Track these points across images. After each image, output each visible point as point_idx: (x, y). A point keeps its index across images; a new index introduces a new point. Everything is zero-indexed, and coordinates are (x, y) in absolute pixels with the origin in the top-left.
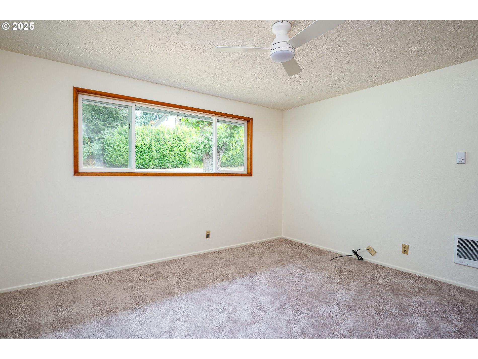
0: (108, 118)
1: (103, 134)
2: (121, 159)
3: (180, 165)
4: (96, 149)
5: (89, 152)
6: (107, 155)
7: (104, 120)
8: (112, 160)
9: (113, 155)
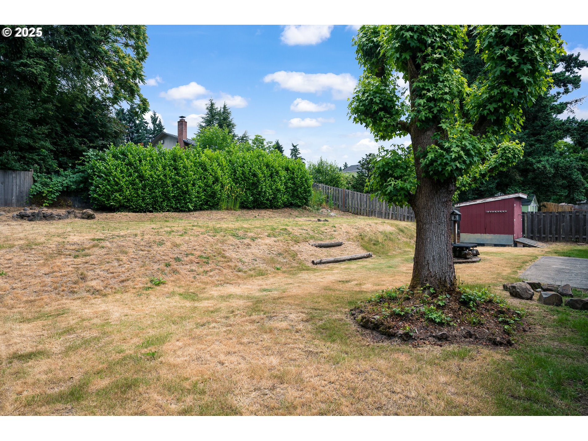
0: (88, 133)
1: (87, 156)
2: (119, 197)
3: (205, 207)
4: (74, 180)
5: (62, 185)
6: (95, 191)
7: (81, 136)
8: (104, 198)
9: (106, 190)
